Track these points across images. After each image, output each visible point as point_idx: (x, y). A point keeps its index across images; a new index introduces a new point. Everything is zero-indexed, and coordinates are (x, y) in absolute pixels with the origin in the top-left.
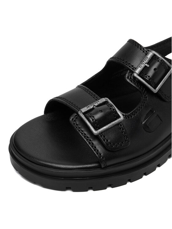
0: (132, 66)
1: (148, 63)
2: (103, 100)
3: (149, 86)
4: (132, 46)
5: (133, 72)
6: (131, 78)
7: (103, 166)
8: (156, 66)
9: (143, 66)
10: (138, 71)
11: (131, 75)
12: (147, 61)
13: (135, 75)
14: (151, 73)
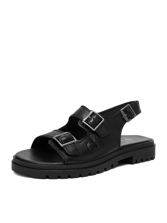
0: (82, 118)
1: (90, 116)
2: (66, 133)
3: (90, 127)
4: (83, 109)
5: (82, 121)
6: (81, 124)
7: (66, 163)
8: (94, 117)
9: (87, 117)
10: (85, 119)
11: (81, 122)
12: (89, 115)
13: (83, 121)
14: (92, 121)
